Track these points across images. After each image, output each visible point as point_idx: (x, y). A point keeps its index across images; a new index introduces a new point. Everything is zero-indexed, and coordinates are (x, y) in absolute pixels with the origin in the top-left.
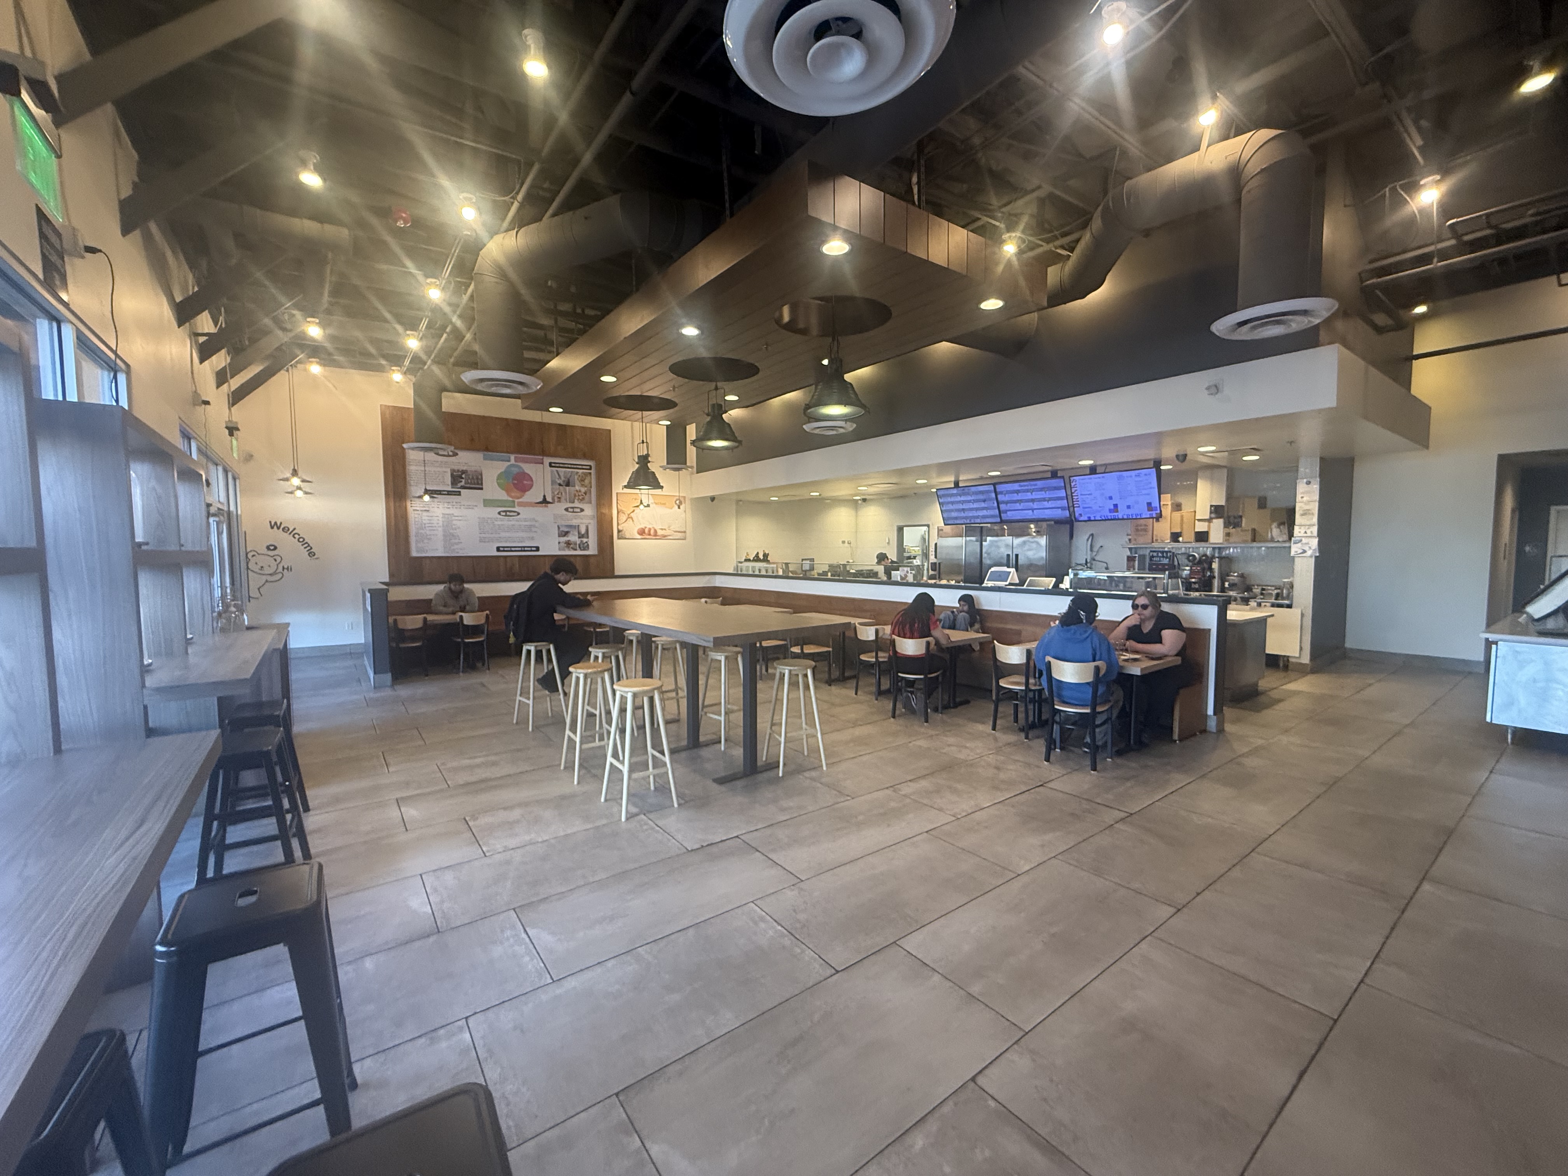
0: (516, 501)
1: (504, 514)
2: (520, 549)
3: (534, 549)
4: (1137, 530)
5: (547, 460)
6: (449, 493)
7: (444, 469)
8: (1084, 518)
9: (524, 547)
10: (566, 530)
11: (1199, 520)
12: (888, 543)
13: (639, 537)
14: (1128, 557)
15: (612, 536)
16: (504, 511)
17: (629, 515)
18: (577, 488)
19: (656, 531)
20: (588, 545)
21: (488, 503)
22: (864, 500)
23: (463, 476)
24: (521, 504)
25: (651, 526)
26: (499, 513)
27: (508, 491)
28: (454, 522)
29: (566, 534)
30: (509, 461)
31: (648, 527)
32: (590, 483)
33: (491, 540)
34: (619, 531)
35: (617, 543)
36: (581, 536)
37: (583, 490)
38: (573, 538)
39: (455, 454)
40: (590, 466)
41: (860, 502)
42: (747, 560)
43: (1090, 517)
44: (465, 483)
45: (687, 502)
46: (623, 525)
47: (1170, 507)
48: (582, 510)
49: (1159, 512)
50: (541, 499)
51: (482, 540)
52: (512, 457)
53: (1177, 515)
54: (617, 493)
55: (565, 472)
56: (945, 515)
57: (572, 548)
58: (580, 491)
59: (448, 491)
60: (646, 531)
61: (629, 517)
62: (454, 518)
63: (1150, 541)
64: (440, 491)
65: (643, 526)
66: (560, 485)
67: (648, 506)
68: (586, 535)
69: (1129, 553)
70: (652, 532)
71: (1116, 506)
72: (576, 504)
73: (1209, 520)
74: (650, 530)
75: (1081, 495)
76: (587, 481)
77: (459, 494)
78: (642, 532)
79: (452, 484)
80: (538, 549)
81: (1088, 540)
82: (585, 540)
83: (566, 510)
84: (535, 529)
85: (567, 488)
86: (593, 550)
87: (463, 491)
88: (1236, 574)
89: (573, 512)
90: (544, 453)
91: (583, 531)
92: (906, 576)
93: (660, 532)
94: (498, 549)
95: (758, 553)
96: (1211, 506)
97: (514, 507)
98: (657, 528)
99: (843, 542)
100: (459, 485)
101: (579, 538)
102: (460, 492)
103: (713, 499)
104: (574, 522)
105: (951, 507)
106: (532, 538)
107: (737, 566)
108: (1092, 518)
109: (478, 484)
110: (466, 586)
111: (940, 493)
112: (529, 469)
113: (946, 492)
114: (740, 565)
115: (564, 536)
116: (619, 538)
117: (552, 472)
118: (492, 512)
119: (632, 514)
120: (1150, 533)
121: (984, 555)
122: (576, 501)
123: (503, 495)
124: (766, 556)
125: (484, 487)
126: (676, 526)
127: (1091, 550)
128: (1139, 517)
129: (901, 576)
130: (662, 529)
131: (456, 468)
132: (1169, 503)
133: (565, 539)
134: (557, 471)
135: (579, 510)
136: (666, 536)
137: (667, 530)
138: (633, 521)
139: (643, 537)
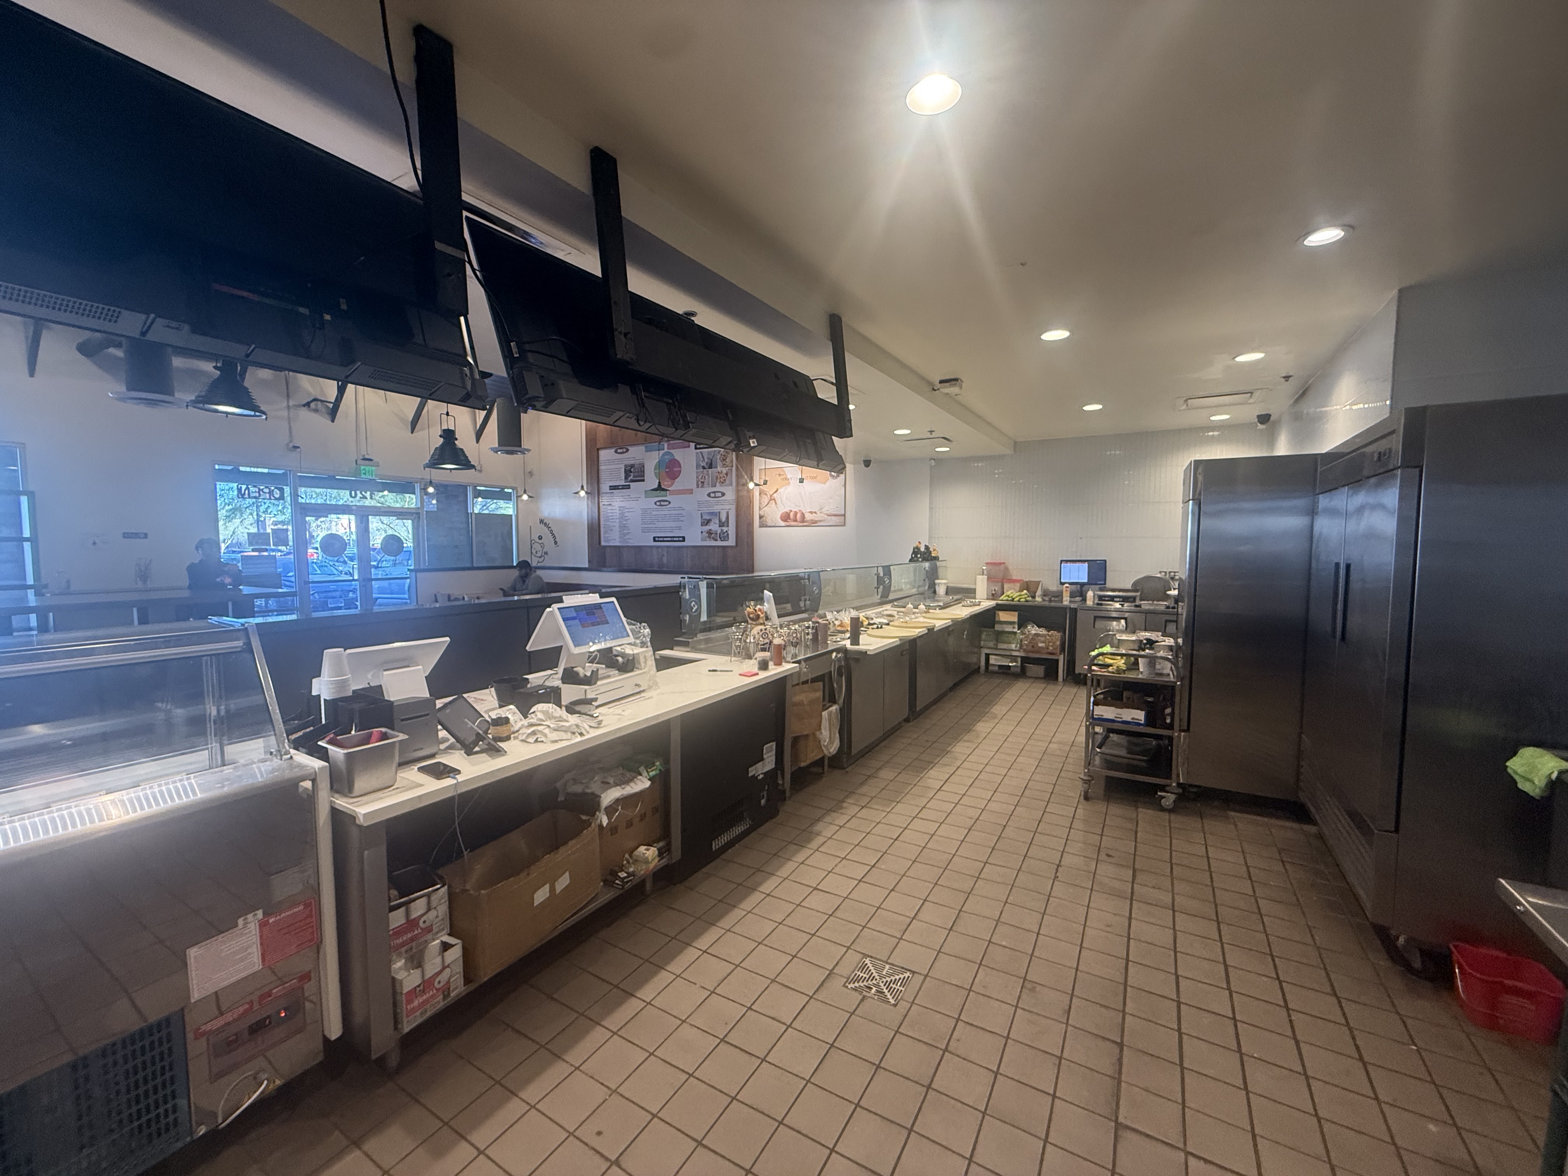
0: (668, 489)
1: (658, 504)
2: (670, 539)
3: (682, 539)
6: (623, 487)
7: (618, 466)
9: (673, 537)
10: (708, 518)
15: (752, 524)
16: (658, 501)
18: (719, 469)
20: (728, 534)
21: (647, 494)
23: (632, 470)
24: (671, 493)
26: (655, 504)
28: (625, 514)
29: (708, 522)
30: (663, 449)
32: (732, 461)
33: (649, 530)
36: (721, 524)
37: (724, 470)
38: (714, 526)
44: (634, 477)
48: (723, 494)
51: (643, 531)
52: (666, 445)
55: (709, 453)
57: (713, 538)
58: (722, 472)
62: (626, 510)
64: (618, 486)
66: (704, 468)
68: (727, 523)
72: (718, 488)
77: (628, 487)
79: (625, 478)
82: (725, 529)
83: (709, 495)
85: (710, 470)
86: (731, 542)
89: (715, 497)
94: (654, 539)
97: (666, 496)
100: (629, 479)
101: (719, 527)
102: (630, 485)
104: (716, 509)
106: (680, 528)
109: (641, 476)
112: (678, 454)
115: (707, 525)
118: (651, 503)
122: (718, 484)
125: (646, 478)
131: (628, 463)
133: (707, 528)
134: (701, 453)
135: (720, 494)
136: (816, 522)
137: (818, 513)
138: (776, 503)
139: (787, 524)
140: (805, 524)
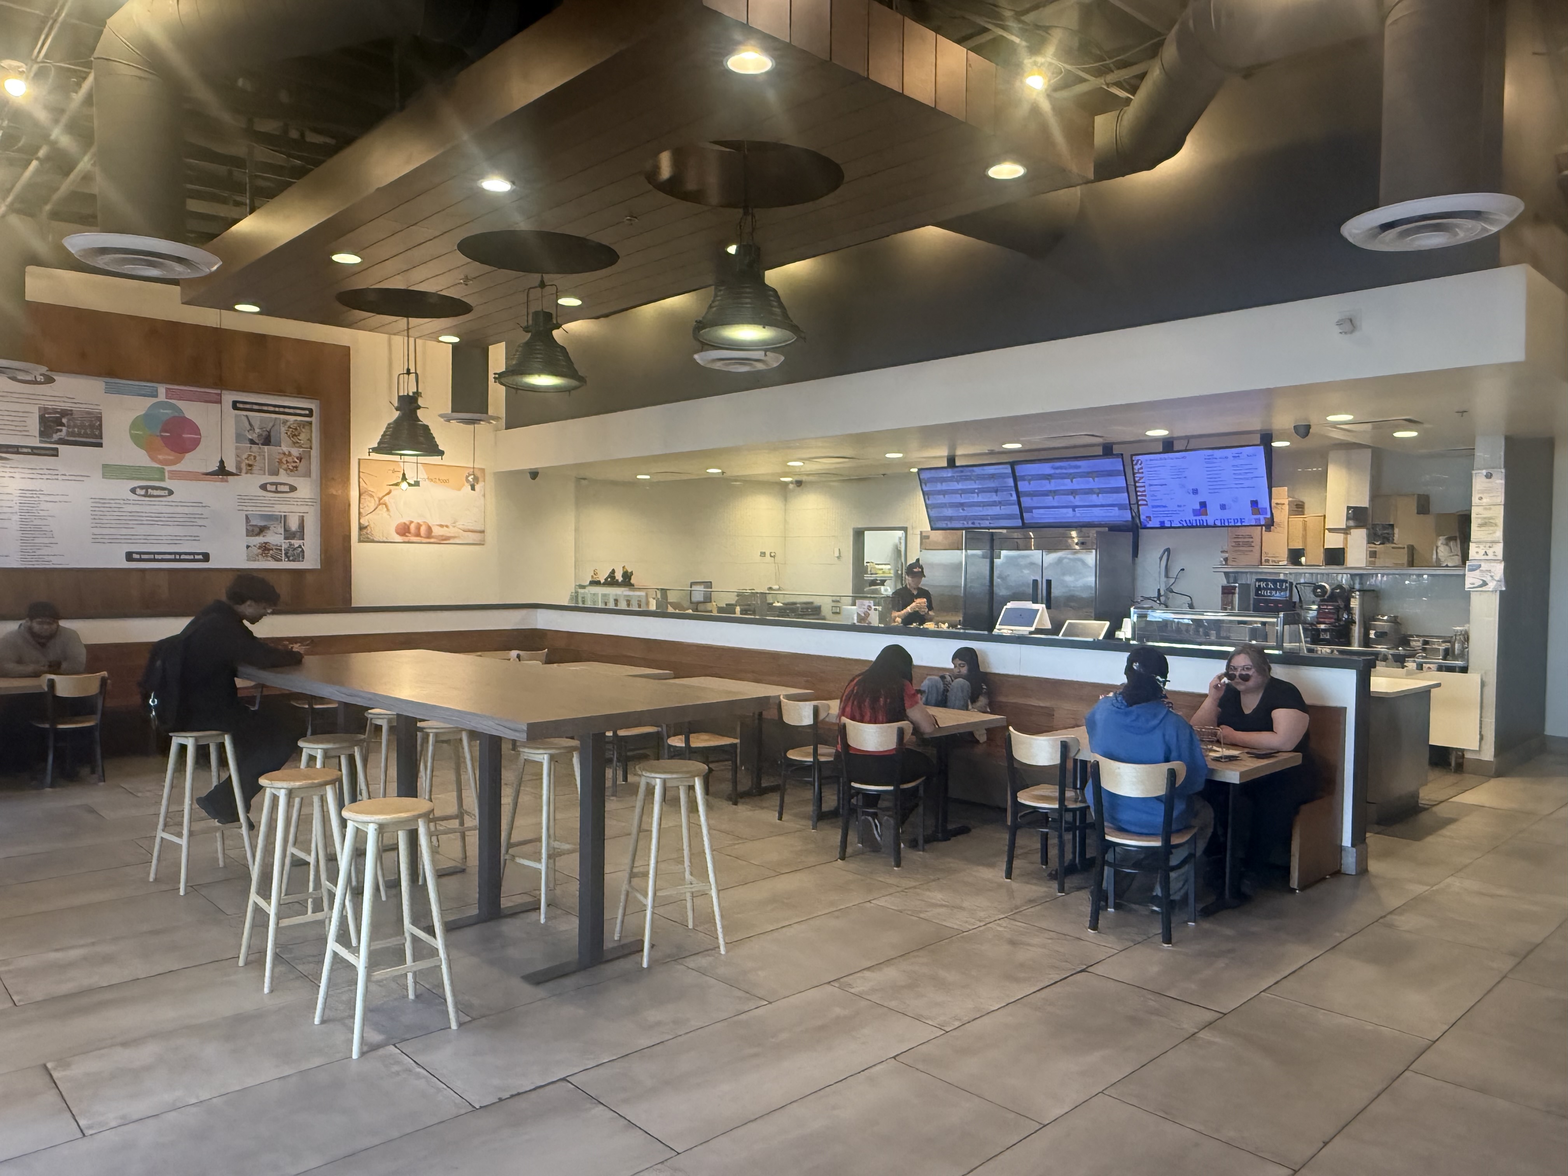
0: (167, 468)
1: (143, 492)
2: (172, 557)
3: (201, 557)
4: (1238, 544)
5: (229, 397)
6: (35, 451)
7: (28, 408)
8: (1154, 523)
9: (180, 554)
10: (262, 523)
11: (1330, 530)
12: (839, 557)
13: (398, 538)
14: (1224, 588)
15: (348, 538)
16: (141, 488)
17: (380, 499)
18: (285, 448)
19: (429, 529)
20: (303, 551)
21: (110, 471)
22: (799, 483)
23: (64, 421)
24: (175, 475)
25: (420, 521)
26: (133, 491)
27: (150, 450)
28: (44, 506)
29: (262, 530)
30: (156, 396)
31: (415, 521)
32: (310, 440)
33: (113, 540)
34: (361, 528)
35: (359, 551)
36: (289, 535)
37: (295, 452)
38: (275, 538)
39: (50, 380)
40: (311, 410)
41: (791, 486)
42: (595, 583)
43: (1162, 523)
44: (68, 434)
45: (490, 479)
46: (367, 517)
47: (1286, 508)
48: (293, 489)
49: (1269, 516)
50: (215, 467)
51: (97, 540)
52: (162, 389)
53: (1297, 520)
54: (359, 459)
55: (262, 420)
56: (933, 513)
57: (272, 557)
58: (290, 454)
59: (32, 448)
60: (413, 528)
61: (381, 503)
62: (43, 498)
63: (1257, 563)
64: (17, 447)
65: (406, 520)
66: (252, 442)
67: (417, 484)
68: (300, 533)
69: (1224, 582)
70: (423, 530)
71: (1203, 505)
72: (283, 477)
73: (1346, 531)
74: (419, 527)
75: (1151, 485)
76: (303, 437)
77: (55, 453)
78: (404, 530)
79: (42, 434)
80: (206, 557)
81: (1161, 559)
82: (296, 543)
83: (264, 487)
84: (200, 522)
85: (266, 447)
86: (311, 561)
87: (61, 447)
88: (1386, 618)
89: (277, 492)
90: (222, 383)
91: (294, 525)
92: (867, 615)
93: (437, 531)
94: (129, 557)
95: (613, 571)
96: (1349, 508)
97: (162, 479)
98: (433, 521)
99: (763, 554)
100: (56, 437)
101: (286, 538)
102: (57, 449)
103: (534, 474)
104: (279, 509)
105: (941, 499)
106: (196, 538)
107: (577, 592)
108: (1167, 524)
109: (96, 437)
110: (63, 623)
111: (925, 475)
112: (193, 411)
113: (933, 474)
114: (581, 591)
115: (258, 534)
116: (360, 541)
117: (236, 416)
118: (121, 489)
119: (386, 498)
120: (1258, 548)
121: (996, 580)
122: (281, 471)
123: (140, 458)
124: (627, 576)
125: (105, 441)
126: (470, 520)
127: (1167, 576)
128: (1239, 524)
129: (858, 614)
130: (442, 526)
131: (50, 405)
132: (1286, 502)
133: (260, 540)
134: (247, 416)
135: (287, 488)
136: (448, 538)
137: (451, 527)
138: (388, 510)
139: (406, 539)
140: (432, 540)
